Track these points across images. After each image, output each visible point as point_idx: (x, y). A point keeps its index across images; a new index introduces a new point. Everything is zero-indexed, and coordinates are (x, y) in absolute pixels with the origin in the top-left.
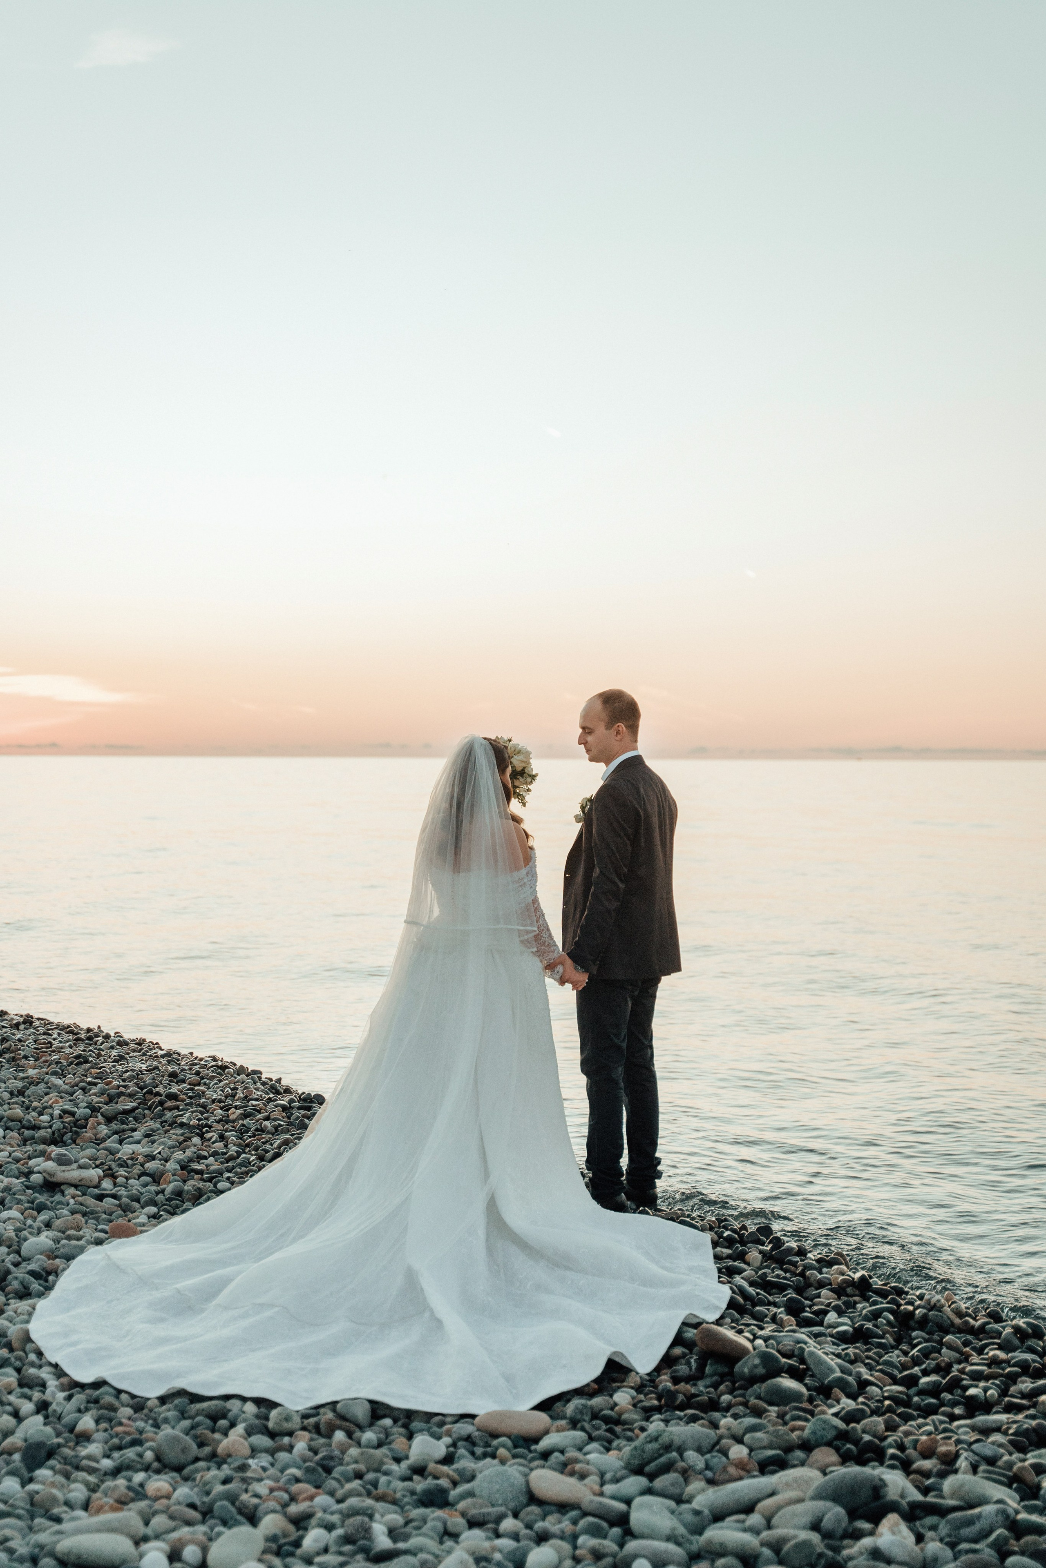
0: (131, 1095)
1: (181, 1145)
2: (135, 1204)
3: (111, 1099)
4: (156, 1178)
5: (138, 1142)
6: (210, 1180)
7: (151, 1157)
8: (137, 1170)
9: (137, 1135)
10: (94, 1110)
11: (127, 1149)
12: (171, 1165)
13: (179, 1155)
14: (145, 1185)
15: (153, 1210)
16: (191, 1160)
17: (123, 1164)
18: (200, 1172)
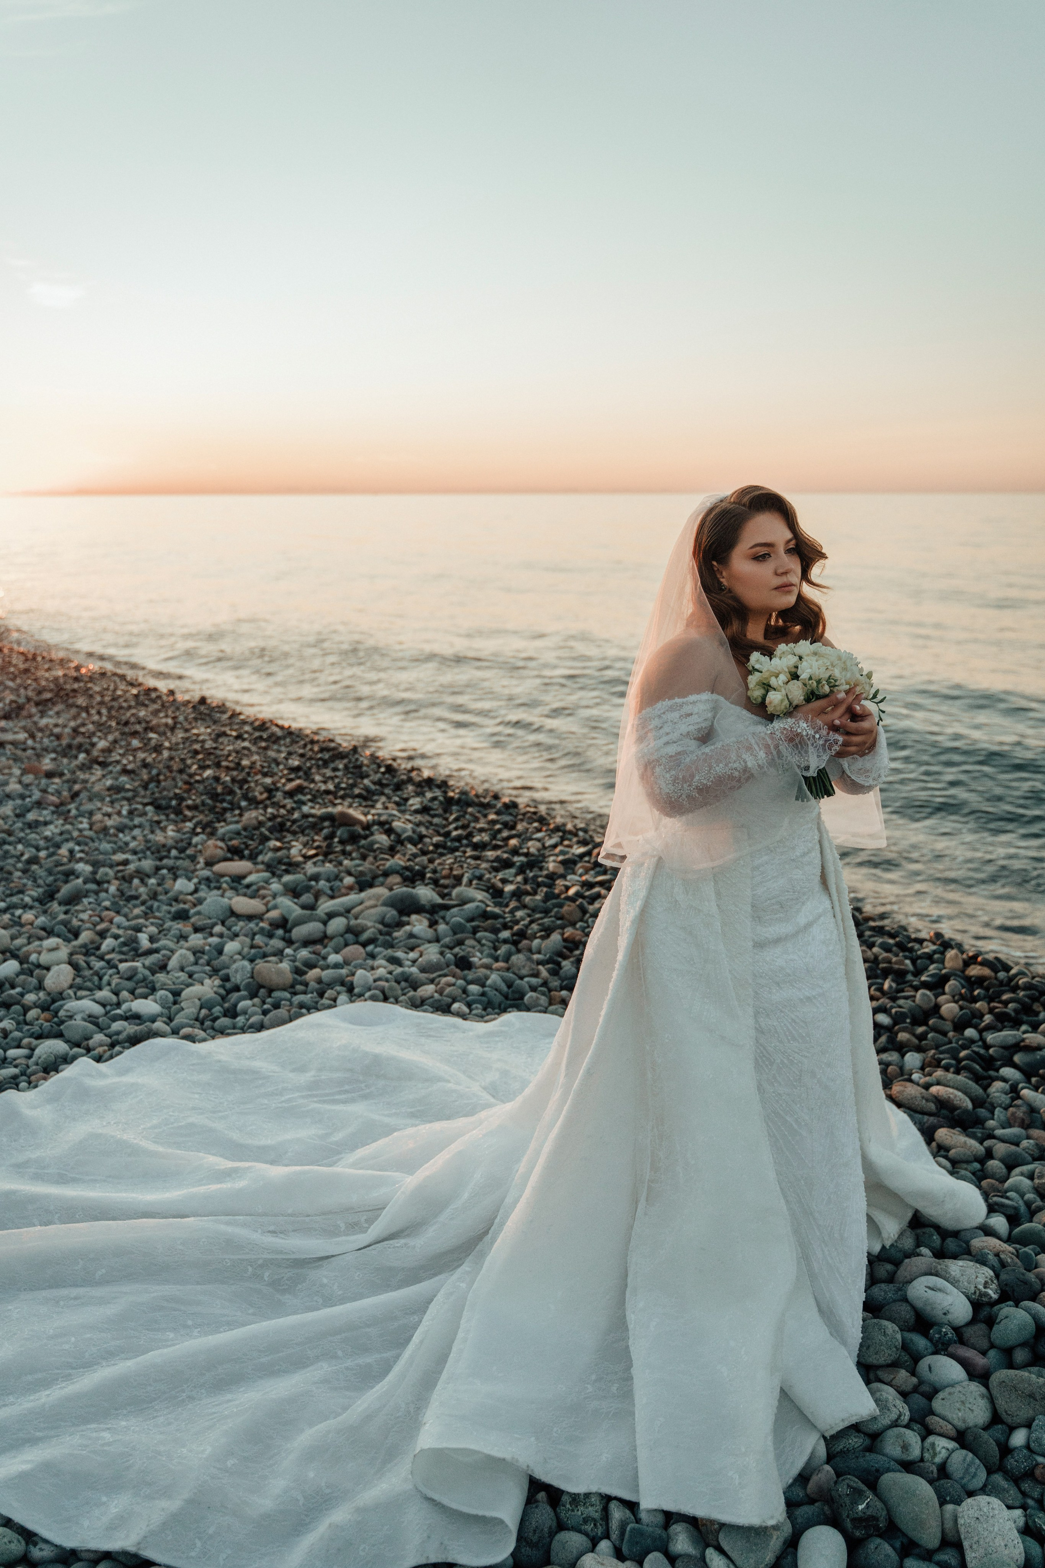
0: (51, 691)
1: (75, 718)
2: (44, 753)
3: (39, 693)
4: (58, 737)
5: (51, 717)
6: (89, 737)
7: (56, 725)
8: (48, 733)
9: (51, 713)
10: (29, 700)
11: (44, 722)
12: (67, 730)
13: (72, 724)
14: (51, 741)
15: (53, 755)
16: (79, 726)
17: (41, 730)
18: (83, 733)
